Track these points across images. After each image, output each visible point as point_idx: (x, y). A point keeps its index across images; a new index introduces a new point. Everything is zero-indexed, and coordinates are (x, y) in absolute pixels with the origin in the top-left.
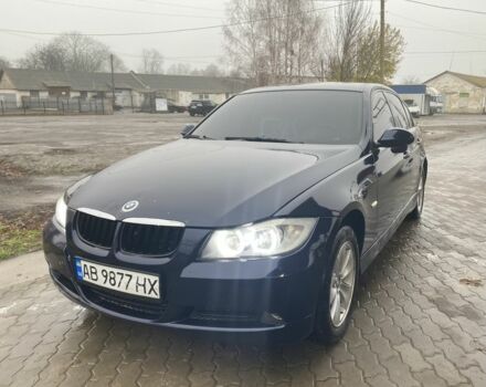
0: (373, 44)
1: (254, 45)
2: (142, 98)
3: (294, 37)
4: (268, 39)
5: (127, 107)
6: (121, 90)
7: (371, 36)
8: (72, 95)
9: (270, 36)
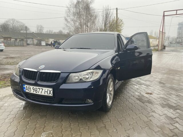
0: (114, 24)
1: (75, 24)
2: (37, 41)
3: (88, 21)
4: (79, 22)
5: (32, 44)
6: (29, 38)
7: (113, 21)
8: (12, 40)
9: (80, 21)
